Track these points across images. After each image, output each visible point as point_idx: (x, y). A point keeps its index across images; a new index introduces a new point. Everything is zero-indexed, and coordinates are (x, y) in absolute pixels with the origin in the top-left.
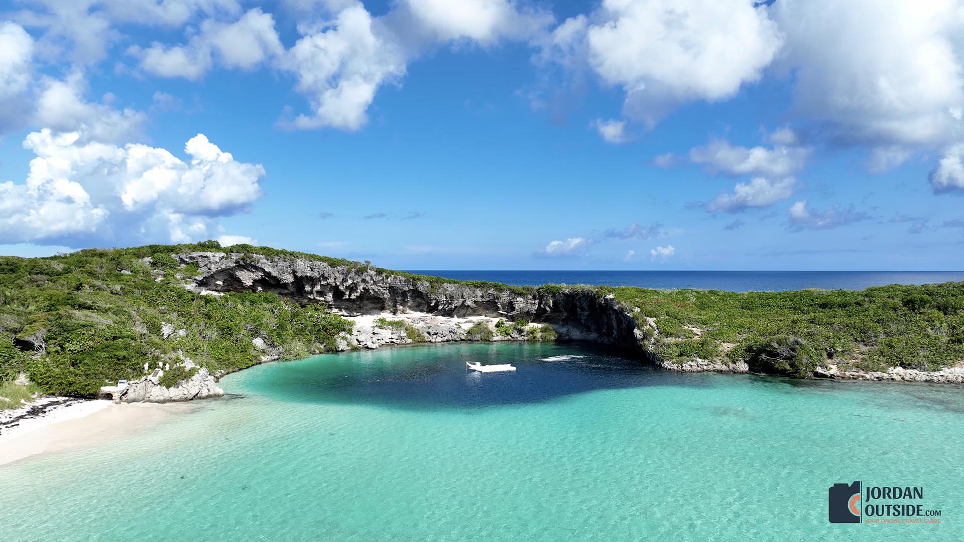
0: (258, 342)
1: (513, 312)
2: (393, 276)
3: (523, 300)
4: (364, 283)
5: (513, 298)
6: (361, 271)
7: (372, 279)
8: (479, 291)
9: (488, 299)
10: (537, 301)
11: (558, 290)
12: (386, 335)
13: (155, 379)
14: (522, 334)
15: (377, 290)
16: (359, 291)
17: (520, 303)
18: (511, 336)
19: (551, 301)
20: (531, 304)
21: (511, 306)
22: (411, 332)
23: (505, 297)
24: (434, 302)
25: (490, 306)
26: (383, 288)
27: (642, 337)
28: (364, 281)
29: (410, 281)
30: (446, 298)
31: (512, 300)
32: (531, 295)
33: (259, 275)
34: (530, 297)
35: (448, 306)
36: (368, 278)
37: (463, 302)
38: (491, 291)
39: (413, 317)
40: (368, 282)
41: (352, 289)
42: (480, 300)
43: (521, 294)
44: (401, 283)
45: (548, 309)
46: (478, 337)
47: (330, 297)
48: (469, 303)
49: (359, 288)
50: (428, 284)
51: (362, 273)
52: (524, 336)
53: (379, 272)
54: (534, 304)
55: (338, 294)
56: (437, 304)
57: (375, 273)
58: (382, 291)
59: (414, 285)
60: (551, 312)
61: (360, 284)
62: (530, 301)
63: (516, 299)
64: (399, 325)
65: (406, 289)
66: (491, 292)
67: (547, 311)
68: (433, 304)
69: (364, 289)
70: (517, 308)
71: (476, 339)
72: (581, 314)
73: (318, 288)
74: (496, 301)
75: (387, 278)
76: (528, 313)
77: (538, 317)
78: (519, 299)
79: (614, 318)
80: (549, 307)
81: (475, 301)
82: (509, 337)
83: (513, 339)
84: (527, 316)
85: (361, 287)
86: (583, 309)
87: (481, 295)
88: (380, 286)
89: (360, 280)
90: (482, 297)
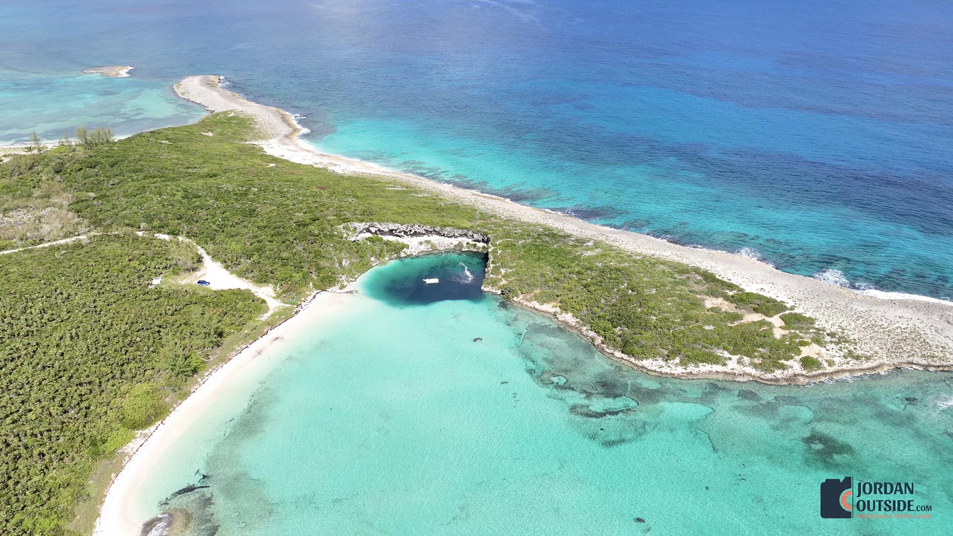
0: (373, 259)
2: (425, 226)
4: (414, 229)
8: (460, 230)
9: (464, 233)
12: (423, 248)
13: (338, 287)
14: (475, 248)
15: (420, 231)
17: (476, 236)
18: (470, 249)
22: (433, 246)
23: (470, 233)
24: (442, 234)
25: (466, 235)
26: (422, 230)
29: (432, 228)
30: (447, 232)
31: (473, 235)
33: (377, 229)
35: (448, 235)
37: (454, 234)
39: (435, 238)
41: (410, 231)
44: (429, 228)
47: (402, 234)
48: (456, 234)
50: (439, 228)
54: (481, 237)
55: (405, 233)
56: (444, 235)
64: (428, 242)
66: (465, 231)
67: (485, 240)
69: (415, 231)
70: (474, 238)
73: (398, 231)
75: (423, 227)
84: (478, 241)
85: (413, 231)
89: (412, 229)
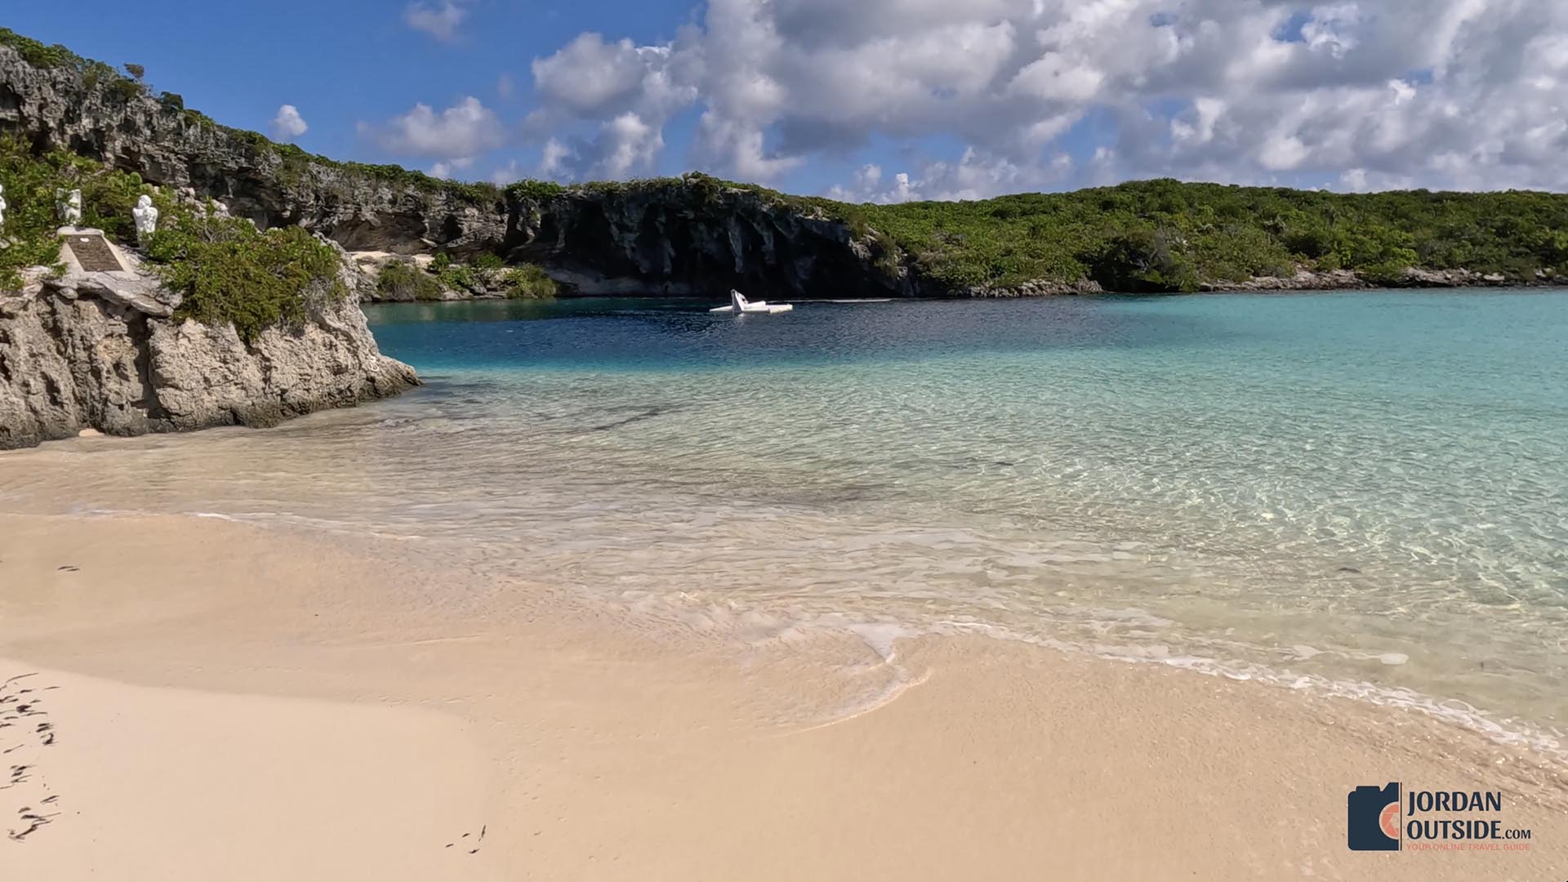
1: (459, 241)
2: (199, 124)
3: (476, 213)
4: (127, 132)
5: (456, 210)
6: (120, 94)
7: (148, 124)
8: (387, 187)
9: (404, 209)
10: (506, 217)
11: (554, 191)
14: (488, 286)
15: (161, 160)
16: (109, 155)
17: (472, 220)
18: (472, 291)
19: (539, 216)
20: (495, 221)
21: (451, 228)
23: (438, 206)
24: (289, 208)
25: (406, 225)
26: (177, 154)
27: (870, 255)
28: (128, 126)
29: (240, 144)
30: (317, 198)
31: (454, 213)
32: (492, 202)
34: (491, 207)
35: (320, 221)
36: (140, 119)
37: (356, 215)
38: (410, 190)
40: (137, 132)
42: (388, 209)
43: (471, 201)
44: (217, 146)
45: (530, 232)
46: (409, 292)
48: (367, 214)
49: (110, 146)
50: (277, 159)
51: (126, 101)
52: (495, 290)
53: (171, 104)
54: (502, 221)
57: (159, 107)
58: (174, 162)
59: (250, 157)
60: (536, 241)
61: (115, 132)
62: (492, 216)
63: (463, 209)
65: (232, 165)
66: (410, 192)
67: (526, 237)
68: (288, 213)
69: (125, 150)
70: (466, 231)
71: (405, 297)
72: (622, 240)
74: (421, 213)
75: (188, 126)
76: (488, 245)
77: (508, 250)
78: (471, 211)
79: (736, 234)
80: (534, 229)
81: (378, 212)
82: (467, 293)
83: (477, 297)
84: (486, 250)
86: (623, 228)
87: (390, 197)
88: (168, 149)
89: (116, 120)
90: (393, 202)
